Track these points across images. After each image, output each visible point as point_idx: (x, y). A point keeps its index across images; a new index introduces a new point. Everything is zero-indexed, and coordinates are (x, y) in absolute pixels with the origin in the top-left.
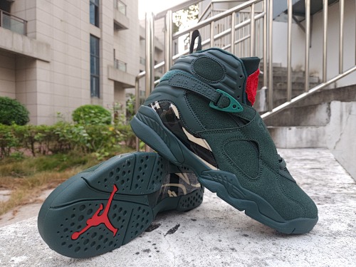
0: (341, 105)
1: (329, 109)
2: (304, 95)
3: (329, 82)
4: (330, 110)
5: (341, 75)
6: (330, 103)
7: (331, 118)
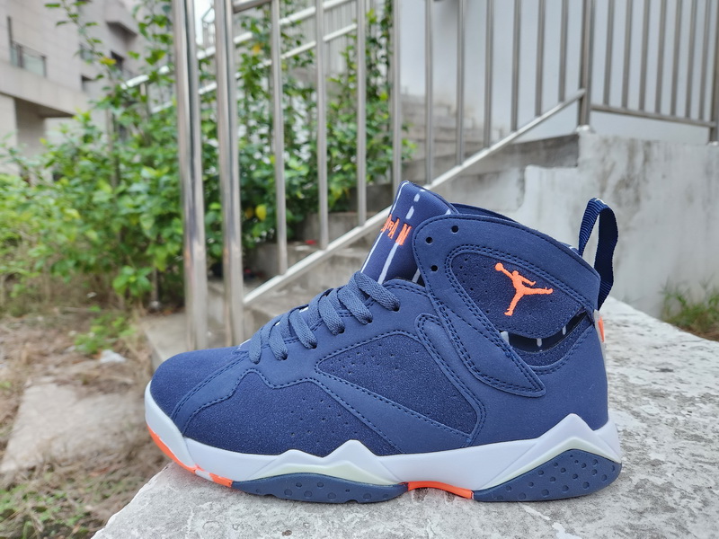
0: (541, 174)
1: (522, 181)
2: (484, 153)
3: (521, 131)
5: (538, 120)
6: (522, 171)
7: (526, 196)
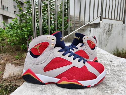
0: (94, 29)
3: (90, 22)
4: (90, 31)
7: (91, 33)
